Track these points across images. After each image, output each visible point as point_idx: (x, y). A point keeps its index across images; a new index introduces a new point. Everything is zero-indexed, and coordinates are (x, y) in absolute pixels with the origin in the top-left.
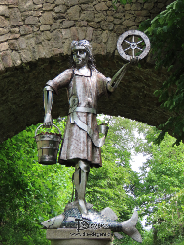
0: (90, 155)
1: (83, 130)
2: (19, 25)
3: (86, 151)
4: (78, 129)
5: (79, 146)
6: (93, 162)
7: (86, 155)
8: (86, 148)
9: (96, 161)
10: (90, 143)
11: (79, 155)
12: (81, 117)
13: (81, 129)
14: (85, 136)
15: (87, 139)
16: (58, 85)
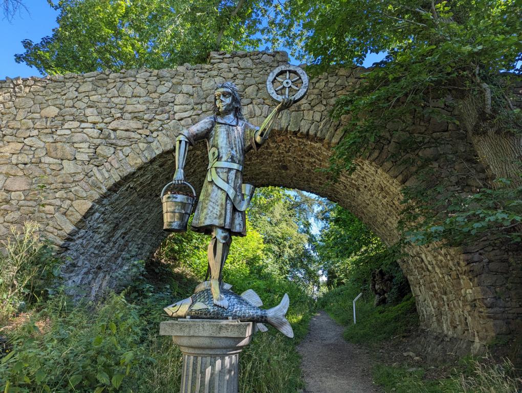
0: (228, 220)
1: (222, 189)
2: (201, 102)
3: (224, 215)
4: (216, 188)
5: (216, 210)
6: (234, 231)
7: (222, 222)
8: (223, 212)
9: (237, 228)
10: (229, 207)
11: (214, 221)
12: (221, 174)
13: (219, 188)
14: (224, 197)
15: (226, 201)
16: (195, 134)
